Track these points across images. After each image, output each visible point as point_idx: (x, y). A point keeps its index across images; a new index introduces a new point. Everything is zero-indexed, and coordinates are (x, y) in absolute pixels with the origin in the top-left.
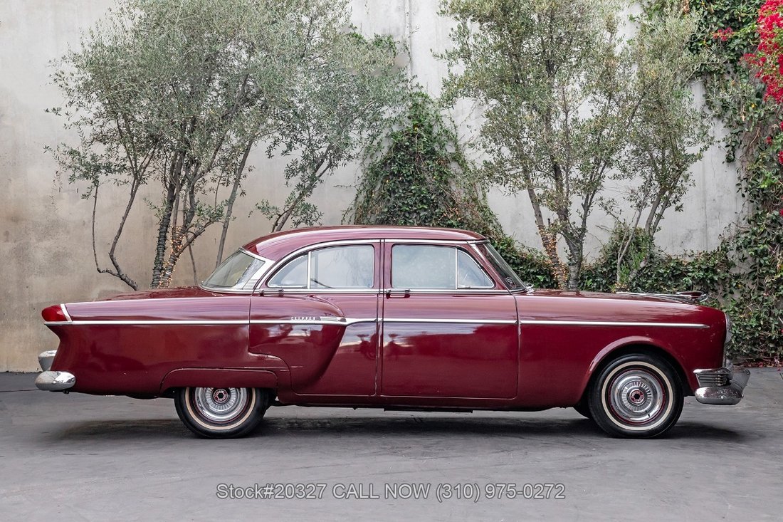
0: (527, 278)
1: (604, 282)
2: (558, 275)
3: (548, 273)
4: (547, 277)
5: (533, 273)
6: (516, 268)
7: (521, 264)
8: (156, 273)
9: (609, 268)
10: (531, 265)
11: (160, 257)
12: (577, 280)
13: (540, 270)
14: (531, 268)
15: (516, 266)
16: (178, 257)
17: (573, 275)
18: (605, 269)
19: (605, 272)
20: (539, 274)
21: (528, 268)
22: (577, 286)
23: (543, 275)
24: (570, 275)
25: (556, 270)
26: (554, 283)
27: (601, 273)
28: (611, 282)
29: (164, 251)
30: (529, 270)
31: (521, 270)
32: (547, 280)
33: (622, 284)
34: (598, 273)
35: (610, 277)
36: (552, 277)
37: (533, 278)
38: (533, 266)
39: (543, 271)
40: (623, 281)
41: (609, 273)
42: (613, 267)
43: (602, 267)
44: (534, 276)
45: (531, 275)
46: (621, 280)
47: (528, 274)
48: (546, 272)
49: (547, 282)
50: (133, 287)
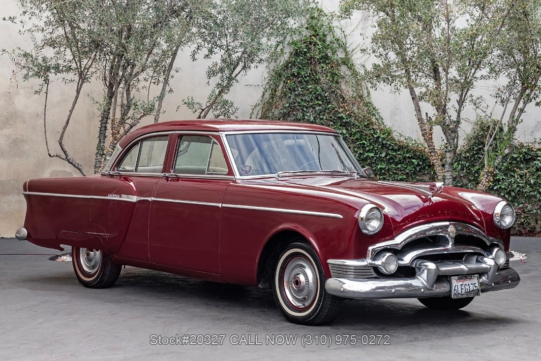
0: (403, 162)
1: (467, 164)
2: (434, 160)
3: (421, 157)
4: (420, 161)
5: (409, 158)
6: (395, 154)
7: (399, 150)
8: (98, 158)
9: (471, 154)
10: (407, 151)
11: (102, 144)
14: (406, 153)
15: (394, 152)
16: (116, 144)
17: (449, 160)
18: (468, 154)
19: (468, 157)
20: (414, 159)
21: (404, 153)
22: (452, 169)
23: (417, 159)
24: (446, 161)
25: (432, 156)
26: (426, 166)
27: (465, 157)
28: (473, 165)
29: (104, 139)
30: (405, 155)
31: (398, 154)
32: (420, 163)
33: (489, 168)
34: (462, 158)
35: (472, 161)
36: (424, 160)
37: (408, 162)
38: (408, 152)
39: (417, 156)
40: (491, 166)
41: (471, 158)
42: (475, 152)
43: (465, 152)
44: (409, 160)
45: (407, 159)
46: (489, 165)
47: (405, 158)
48: (419, 157)
49: (420, 165)
50: (79, 169)
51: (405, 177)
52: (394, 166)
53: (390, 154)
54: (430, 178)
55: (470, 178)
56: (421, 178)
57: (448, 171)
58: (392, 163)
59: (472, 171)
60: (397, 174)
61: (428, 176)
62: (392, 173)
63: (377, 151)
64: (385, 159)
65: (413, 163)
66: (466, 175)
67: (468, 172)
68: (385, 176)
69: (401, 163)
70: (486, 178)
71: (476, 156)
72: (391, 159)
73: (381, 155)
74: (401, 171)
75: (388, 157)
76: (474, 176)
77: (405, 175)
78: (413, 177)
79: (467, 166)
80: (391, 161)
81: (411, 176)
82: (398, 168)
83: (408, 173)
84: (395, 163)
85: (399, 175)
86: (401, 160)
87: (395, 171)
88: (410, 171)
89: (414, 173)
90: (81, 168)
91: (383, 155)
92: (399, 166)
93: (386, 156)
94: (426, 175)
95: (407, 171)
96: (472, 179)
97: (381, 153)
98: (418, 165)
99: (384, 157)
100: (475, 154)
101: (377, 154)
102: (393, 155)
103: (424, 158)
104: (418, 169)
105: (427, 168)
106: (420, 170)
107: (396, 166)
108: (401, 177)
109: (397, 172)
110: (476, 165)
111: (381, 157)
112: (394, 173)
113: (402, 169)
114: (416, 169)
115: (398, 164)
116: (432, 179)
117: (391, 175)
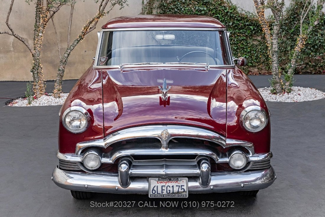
0: (244, 28)
1: (286, 28)
2: (265, 30)
3: (256, 24)
4: (255, 27)
5: (248, 25)
6: (238, 23)
7: (241, 20)
8: (36, 33)
9: (289, 21)
11: (38, 24)
12: (278, 34)
13: (252, 23)
14: (246, 22)
15: (238, 21)
16: (46, 24)
17: (276, 32)
18: (287, 22)
19: (287, 23)
20: (251, 25)
21: (244, 22)
22: (278, 37)
23: (253, 26)
24: (274, 32)
25: (264, 27)
26: (259, 30)
27: (285, 23)
28: (290, 28)
29: (39, 20)
30: (245, 23)
31: (241, 23)
32: (255, 29)
33: (304, 35)
34: (283, 24)
35: (290, 26)
36: (258, 27)
37: (247, 28)
38: (247, 21)
39: (253, 24)
40: (304, 34)
41: (289, 23)
42: (291, 20)
43: (285, 20)
44: (248, 27)
45: (246, 26)
46: (303, 33)
47: (245, 25)
48: (255, 24)
49: (255, 30)
50: (23, 41)
51: (245, 38)
52: (238, 31)
53: (235, 23)
54: (262, 38)
55: (288, 37)
56: (255, 38)
57: (275, 39)
58: (237, 29)
59: (289, 33)
60: (240, 36)
61: (260, 36)
62: (237, 36)
63: (227, 21)
64: (232, 26)
65: (250, 29)
66: (285, 35)
67: (287, 33)
68: (232, 38)
69: (242, 29)
70: (301, 43)
71: (292, 22)
72: (236, 26)
73: (229, 24)
74: (243, 34)
75: (234, 25)
76: (291, 36)
77: (245, 36)
78: (250, 37)
79: (286, 29)
80: (236, 28)
81: (249, 37)
82: (241, 32)
83: (247, 35)
84: (238, 29)
85: (241, 37)
86: (242, 27)
87: (238, 34)
88: (249, 34)
89: (251, 35)
90: (24, 40)
91: (231, 24)
92: (241, 31)
93: (233, 24)
94: (258, 36)
95: (246, 34)
96: (289, 38)
97: (229, 23)
98: (254, 29)
99: (231, 25)
100: (292, 21)
101: (227, 23)
102: (238, 24)
103: (258, 25)
104: (254, 32)
105: (259, 31)
106: (255, 34)
107: (239, 30)
108: (242, 38)
109: (240, 35)
110: (292, 28)
111: (229, 25)
112: (238, 35)
113: (243, 33)
114: (252, 32)
115: (241, 29)
116: (263, 39)
117: (236, 37)
